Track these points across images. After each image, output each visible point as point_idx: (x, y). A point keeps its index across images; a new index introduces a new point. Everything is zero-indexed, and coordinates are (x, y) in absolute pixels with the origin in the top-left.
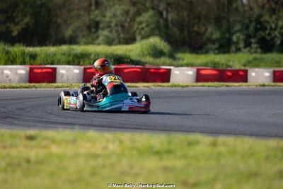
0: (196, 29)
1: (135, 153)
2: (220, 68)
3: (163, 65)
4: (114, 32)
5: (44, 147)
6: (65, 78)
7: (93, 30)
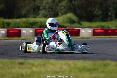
0: (90, 9)
1: (77, 70)
2: (105, 28)
3: (76, 27)
4: (47, 11)
5: (29, 68)
6: (25, 35)
7: (37, 10)
